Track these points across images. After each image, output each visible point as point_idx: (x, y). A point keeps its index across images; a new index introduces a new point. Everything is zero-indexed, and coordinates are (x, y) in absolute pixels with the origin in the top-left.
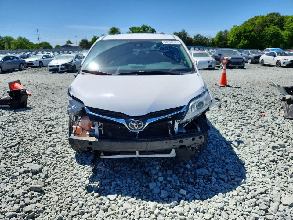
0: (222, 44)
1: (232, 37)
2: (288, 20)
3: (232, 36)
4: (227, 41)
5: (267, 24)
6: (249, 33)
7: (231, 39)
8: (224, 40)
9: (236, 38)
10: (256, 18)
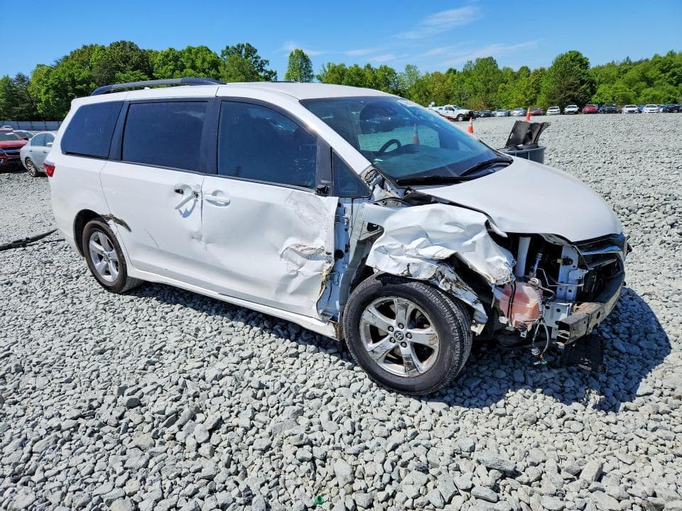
0: (21, 111)
1: (45, 94)
2: (157, 61)
3: (43, 90)
4: (32, 102)
5: (117, 66)
6: (85, 85)
7: (43, 98)
8: (24, 101)
9: (56, 96)
10: (88, 50)
